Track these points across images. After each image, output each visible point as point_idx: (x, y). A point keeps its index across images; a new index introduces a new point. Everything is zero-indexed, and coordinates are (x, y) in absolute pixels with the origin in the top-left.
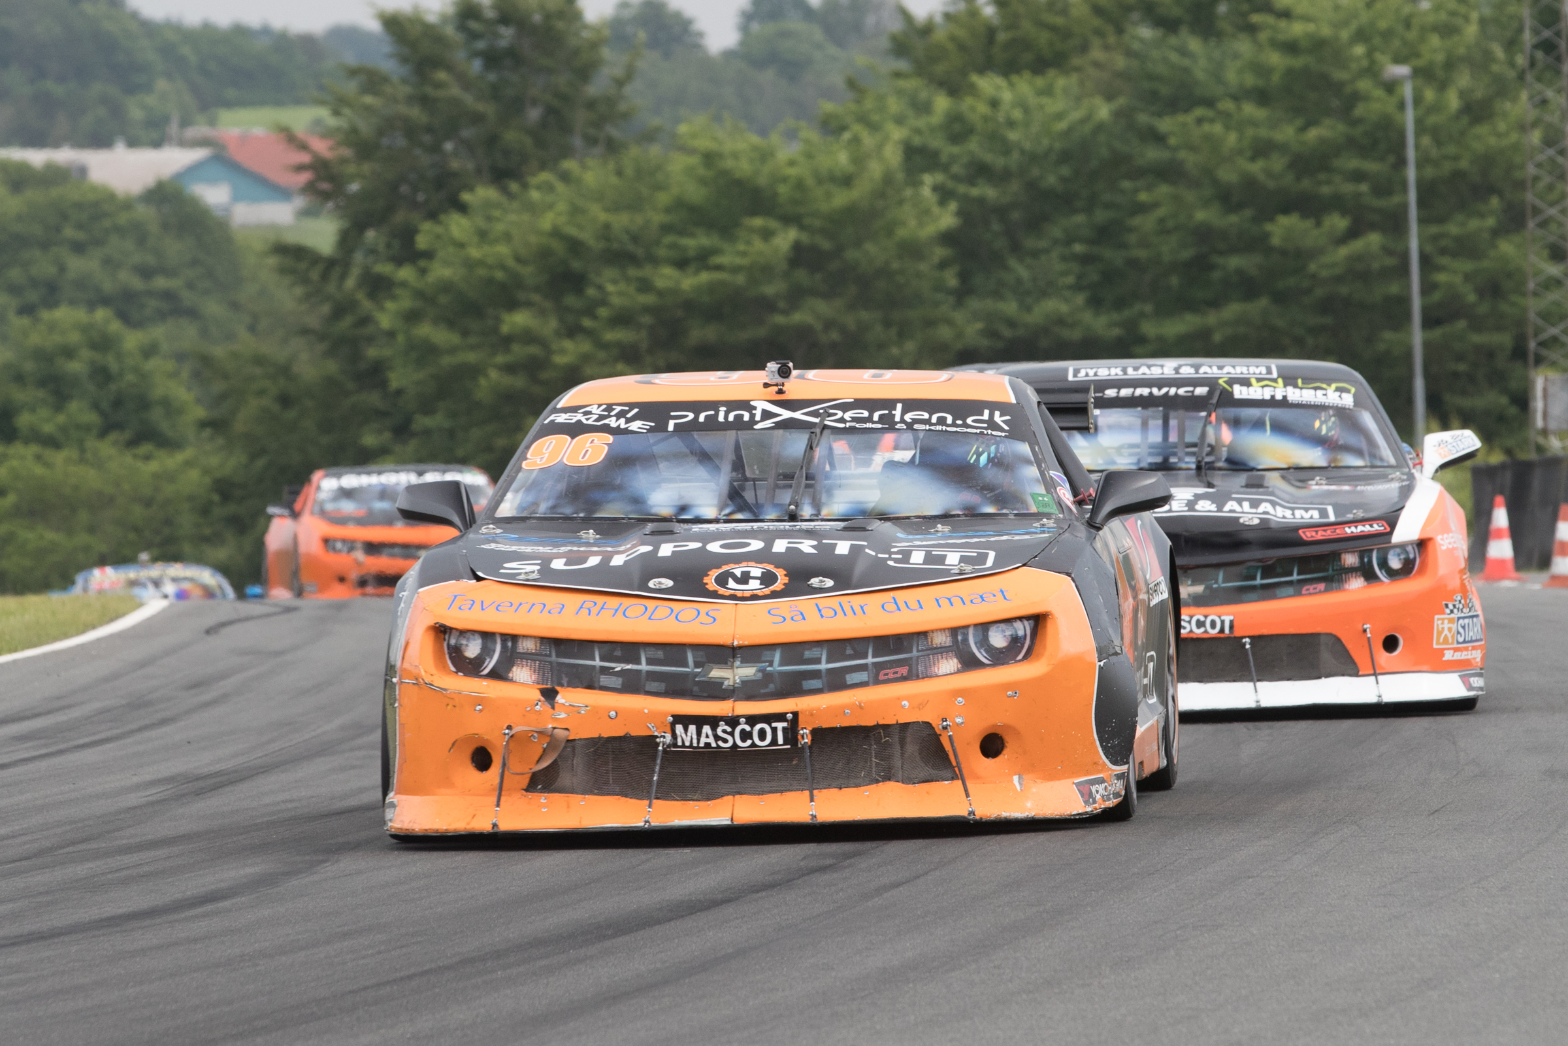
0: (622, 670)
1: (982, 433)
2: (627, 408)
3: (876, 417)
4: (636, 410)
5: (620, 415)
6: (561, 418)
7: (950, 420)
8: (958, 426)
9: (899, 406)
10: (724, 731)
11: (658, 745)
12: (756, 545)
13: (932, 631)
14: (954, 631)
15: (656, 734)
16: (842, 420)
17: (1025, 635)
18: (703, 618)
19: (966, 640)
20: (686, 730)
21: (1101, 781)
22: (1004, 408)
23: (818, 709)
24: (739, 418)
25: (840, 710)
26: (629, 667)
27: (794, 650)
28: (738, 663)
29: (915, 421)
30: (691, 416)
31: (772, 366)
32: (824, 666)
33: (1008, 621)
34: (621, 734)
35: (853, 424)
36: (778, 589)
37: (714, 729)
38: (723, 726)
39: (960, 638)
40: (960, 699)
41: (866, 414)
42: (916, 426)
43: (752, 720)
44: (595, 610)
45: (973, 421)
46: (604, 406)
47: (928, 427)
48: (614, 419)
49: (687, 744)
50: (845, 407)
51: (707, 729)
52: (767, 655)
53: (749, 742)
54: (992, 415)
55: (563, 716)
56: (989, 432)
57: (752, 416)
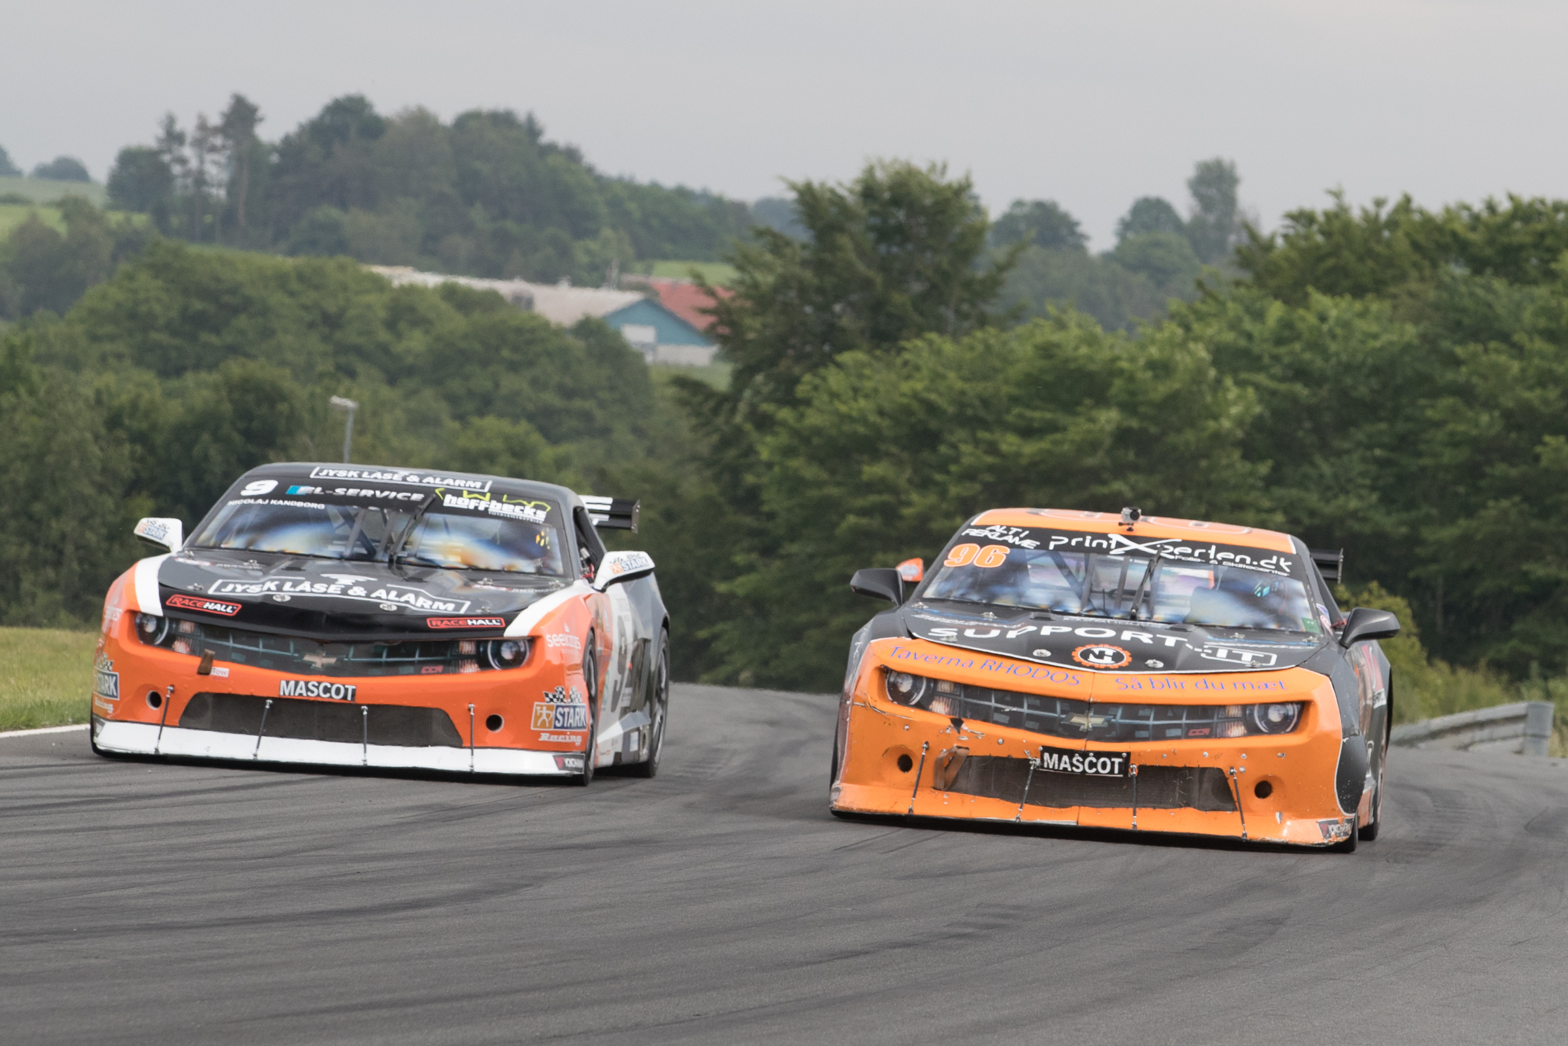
0: (1010, 711)
1: (1270, 572)
2: (1020, 530)
3: (1197, 553)
4: (1027, 532)
5: (1016, 534)
6: (974, 533)
7: (1248, 560)
8: (1254, 566)
9: (1214, 548)
10: (1078, 761)
11: (1030, 765)
12: (1110, 633)
13: (1229, 706)
14: (1244, 707)
15: (1030, 758)
16: (1172, 553)
17: (1294, 716)
18: (1070, 680)
19: (1252, 714)
20: (1051, 757)
21: (1336, 823)
22: (1288, 556)
23: (1145, 752)
24: (1100, 545)
25: (1159, 754)
26: (1015, 709)
27: (1132, 709)
28: (1091, 714)
29: (1224, 559)
30: (1066, 540)
31: (1126, 511)
32: (1151, 722)
33: (1283, 704)
34: (1005, 755)
35: (1180, 557)
36: (1124, 665)
37: (1071, 758)
38: (1077, 757)
39: (1248, 712)
40: (1244, 755)
41: (1189, 551)
42: (1224, 563)
43: (1098, 755)
44: (994, 667)
45: (1266, 563)
46: (1004, 527)
47: (1233, 564)
48: (1012, 537)
49: (1051, 767)
50: (1175, 545)
51: (1065, 758)
52: (1112, 710)
53: (1094, 770)
54: (1278, 561)
55: (965, 739)
56: (1276, 572)
57: (1109, 545)
